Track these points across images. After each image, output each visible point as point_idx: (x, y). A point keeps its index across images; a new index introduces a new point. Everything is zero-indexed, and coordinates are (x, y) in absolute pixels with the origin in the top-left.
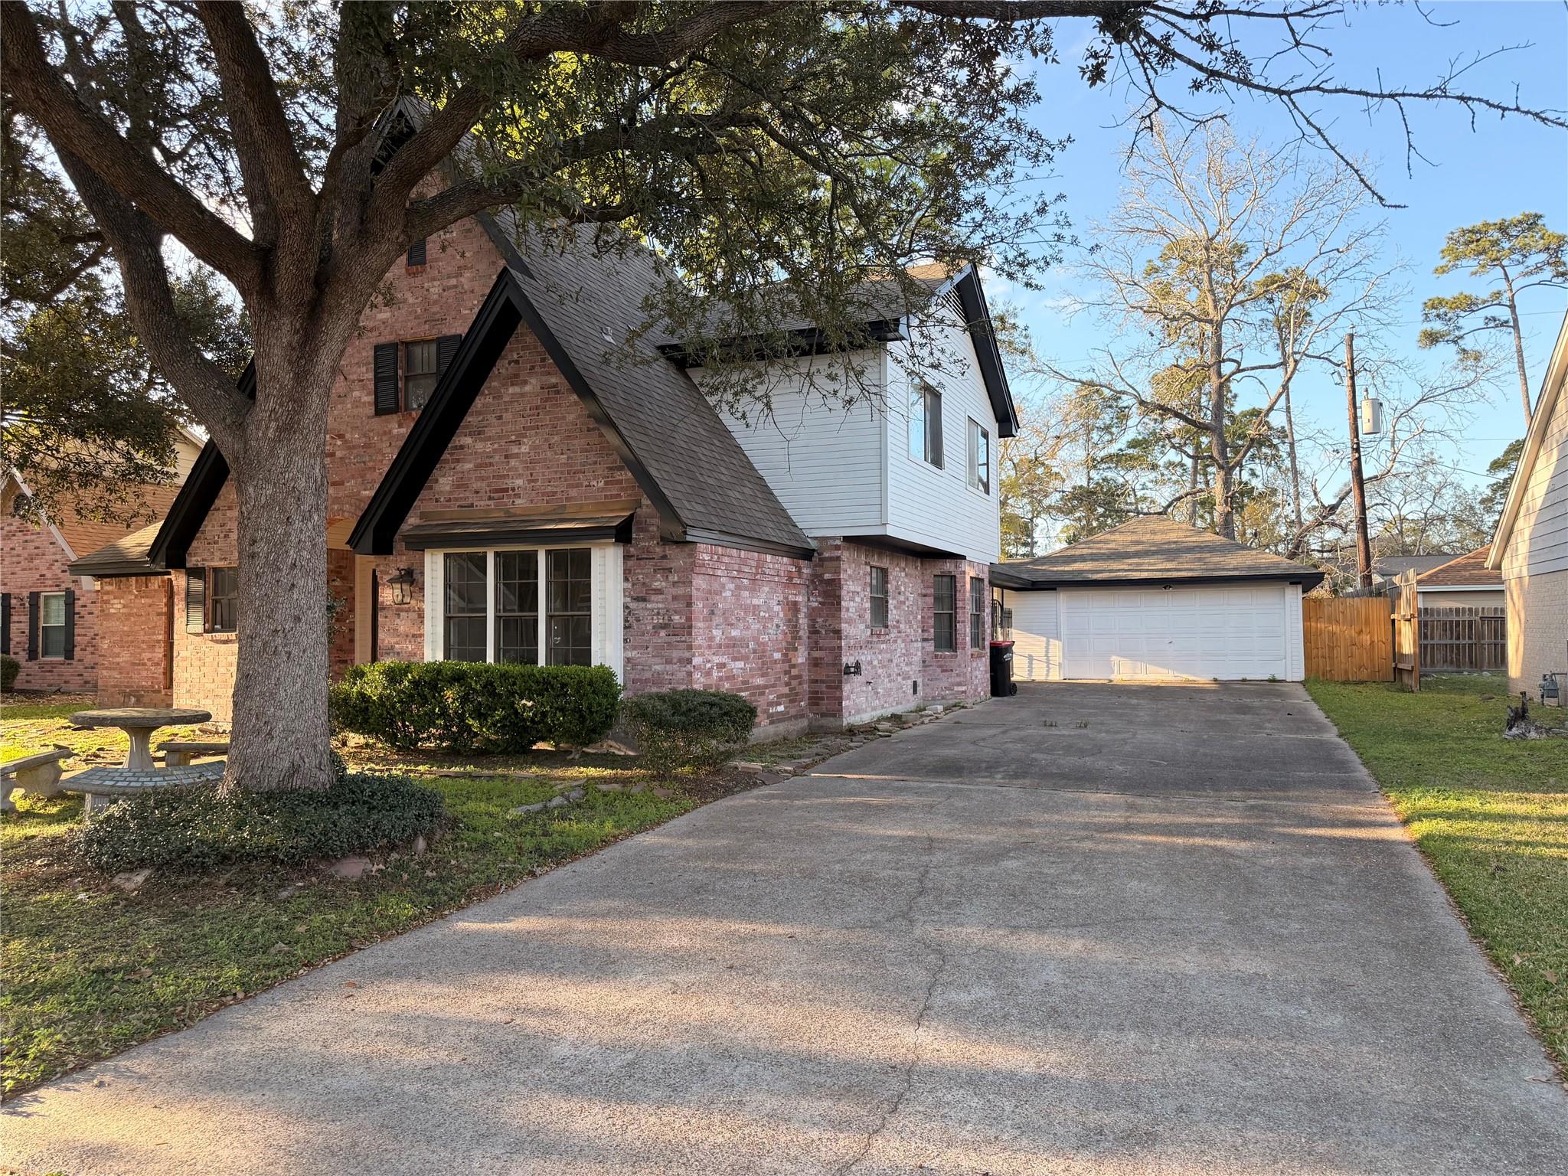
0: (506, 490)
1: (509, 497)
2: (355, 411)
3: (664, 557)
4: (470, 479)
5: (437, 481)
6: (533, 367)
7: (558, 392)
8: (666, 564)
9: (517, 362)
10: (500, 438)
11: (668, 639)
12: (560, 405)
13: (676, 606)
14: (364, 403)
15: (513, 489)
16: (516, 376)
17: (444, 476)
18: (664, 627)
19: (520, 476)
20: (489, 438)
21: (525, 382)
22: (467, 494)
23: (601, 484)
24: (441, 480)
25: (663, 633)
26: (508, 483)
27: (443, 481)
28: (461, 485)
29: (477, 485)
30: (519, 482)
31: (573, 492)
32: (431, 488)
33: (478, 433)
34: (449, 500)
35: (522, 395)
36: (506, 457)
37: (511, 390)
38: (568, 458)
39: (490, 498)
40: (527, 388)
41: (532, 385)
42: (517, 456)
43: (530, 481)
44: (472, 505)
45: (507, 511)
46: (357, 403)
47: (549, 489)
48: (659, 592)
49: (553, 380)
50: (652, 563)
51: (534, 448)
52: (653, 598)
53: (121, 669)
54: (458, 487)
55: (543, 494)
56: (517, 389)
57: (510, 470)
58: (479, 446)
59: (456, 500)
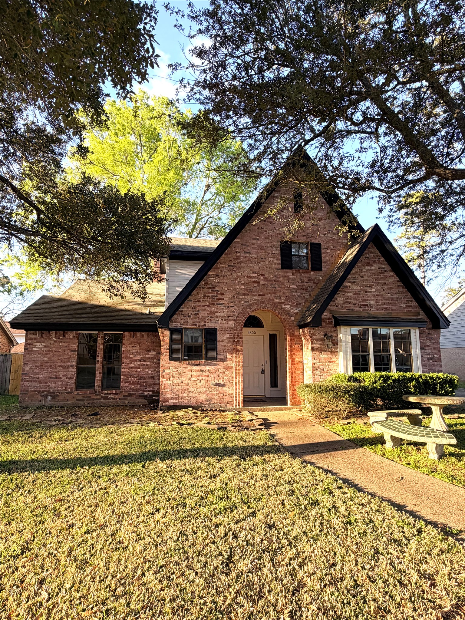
0: (367, 305)
1: (368, 307)
2: (271, 266)
3: (429, 334)
4: (351, 299)
5: (336, 299)
6: (375, 261)
7: (385, 271)
8: (430, 336)
9: (368, 258)
10: (363, 285)
11: (433, 363)
12: (386, 276)
13: (435, 351)
14: (275, 263)
15: (370, 305)
16: (368, 263)
17: (340, 297)
18: (431, 359)
19: (372, 300)
20: (358, 284)
21: (372, 266)
22: (350, 305)
23: (405, 306)
24: (338, 299)
25: (431, 361)
26: (368, 302)
27: (340, 299)
28: (347, 301)
29: (355, 302)
30: (372, 302)
31: (394, 308)
32: (334, 301)
33: (353, 282)
34: (342, 307)
35: (371, 270)
36: (366, 292)
37: (366, 268)
38: (391, 295)
39: (360, 307)
40: (373, 268)
41: (375, 267)
42: (370, 292)
43: (376, 302)
44: (353, 310)
45: (368, 313)
46: (271, 263)
47: (385, 306)
48: (429, 346)
49: (383, 266)
50: (425, 335)
51: (377, 290)
52: (427, 348)
53: (40, 381)
54: (347, 302)
55: (382, 308)
56: (369, 268)
57: (368, 297)
58: (354, 287)
59: (346, 307)
